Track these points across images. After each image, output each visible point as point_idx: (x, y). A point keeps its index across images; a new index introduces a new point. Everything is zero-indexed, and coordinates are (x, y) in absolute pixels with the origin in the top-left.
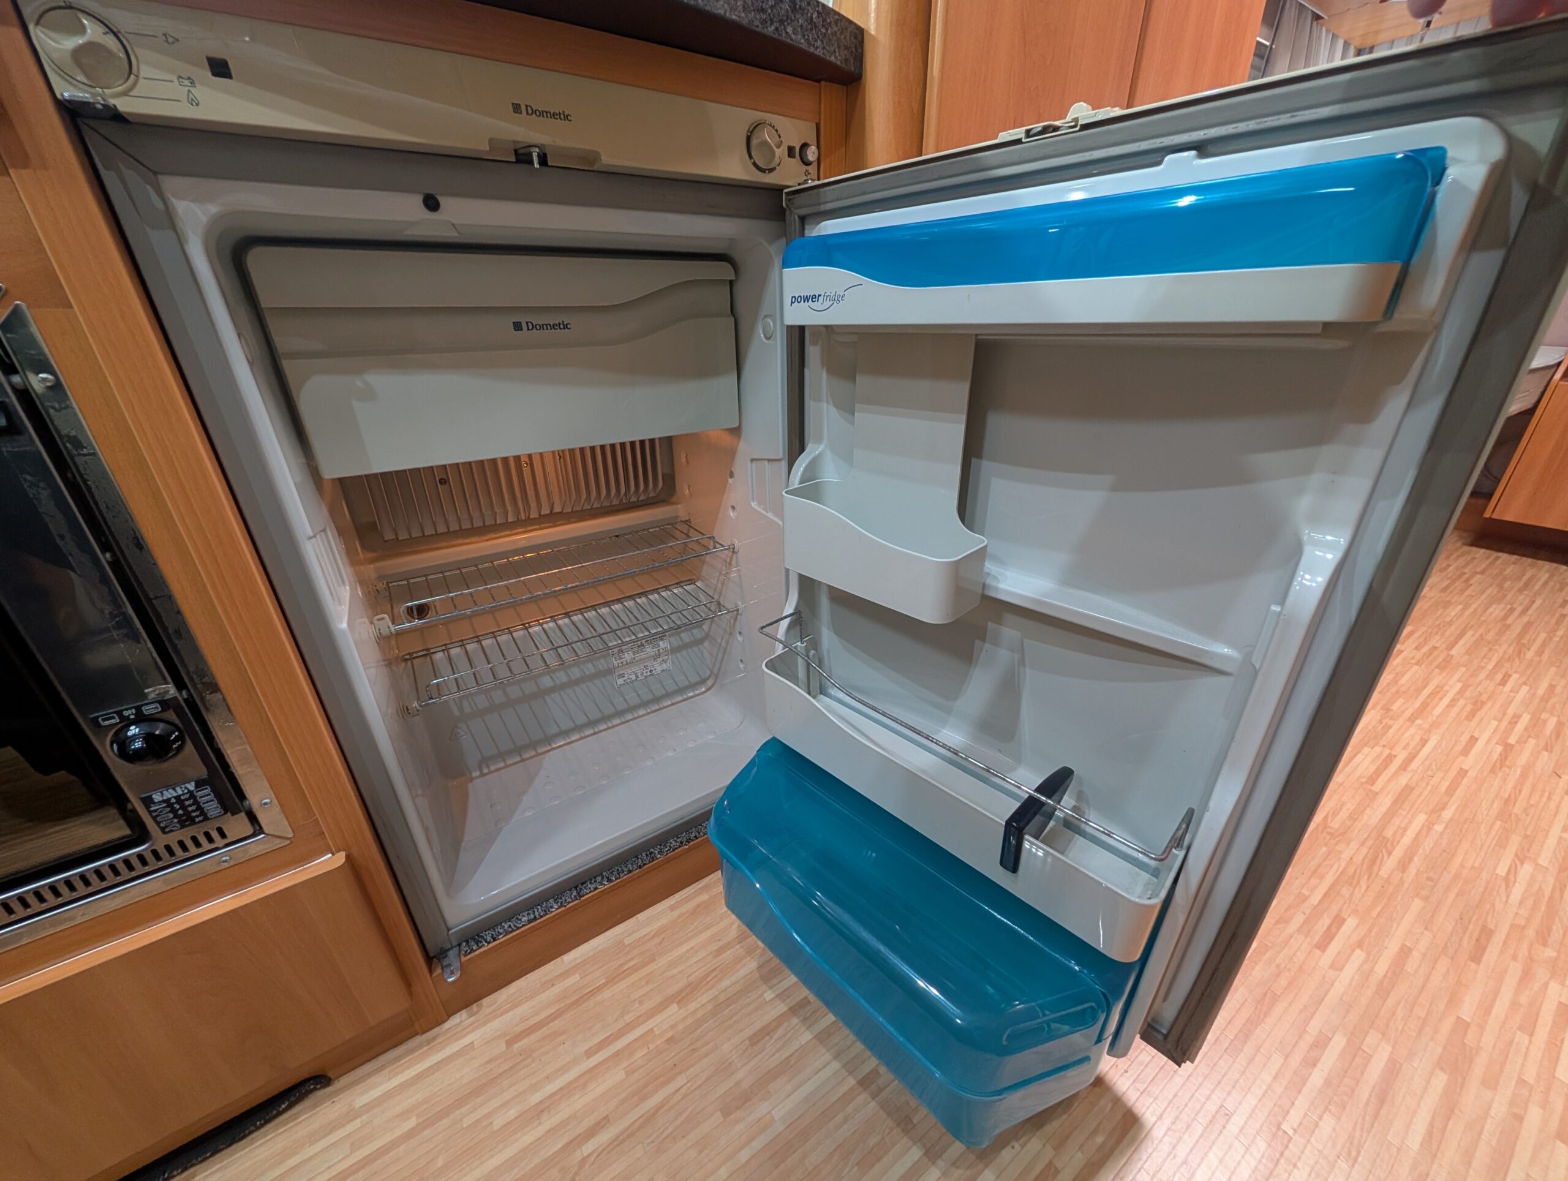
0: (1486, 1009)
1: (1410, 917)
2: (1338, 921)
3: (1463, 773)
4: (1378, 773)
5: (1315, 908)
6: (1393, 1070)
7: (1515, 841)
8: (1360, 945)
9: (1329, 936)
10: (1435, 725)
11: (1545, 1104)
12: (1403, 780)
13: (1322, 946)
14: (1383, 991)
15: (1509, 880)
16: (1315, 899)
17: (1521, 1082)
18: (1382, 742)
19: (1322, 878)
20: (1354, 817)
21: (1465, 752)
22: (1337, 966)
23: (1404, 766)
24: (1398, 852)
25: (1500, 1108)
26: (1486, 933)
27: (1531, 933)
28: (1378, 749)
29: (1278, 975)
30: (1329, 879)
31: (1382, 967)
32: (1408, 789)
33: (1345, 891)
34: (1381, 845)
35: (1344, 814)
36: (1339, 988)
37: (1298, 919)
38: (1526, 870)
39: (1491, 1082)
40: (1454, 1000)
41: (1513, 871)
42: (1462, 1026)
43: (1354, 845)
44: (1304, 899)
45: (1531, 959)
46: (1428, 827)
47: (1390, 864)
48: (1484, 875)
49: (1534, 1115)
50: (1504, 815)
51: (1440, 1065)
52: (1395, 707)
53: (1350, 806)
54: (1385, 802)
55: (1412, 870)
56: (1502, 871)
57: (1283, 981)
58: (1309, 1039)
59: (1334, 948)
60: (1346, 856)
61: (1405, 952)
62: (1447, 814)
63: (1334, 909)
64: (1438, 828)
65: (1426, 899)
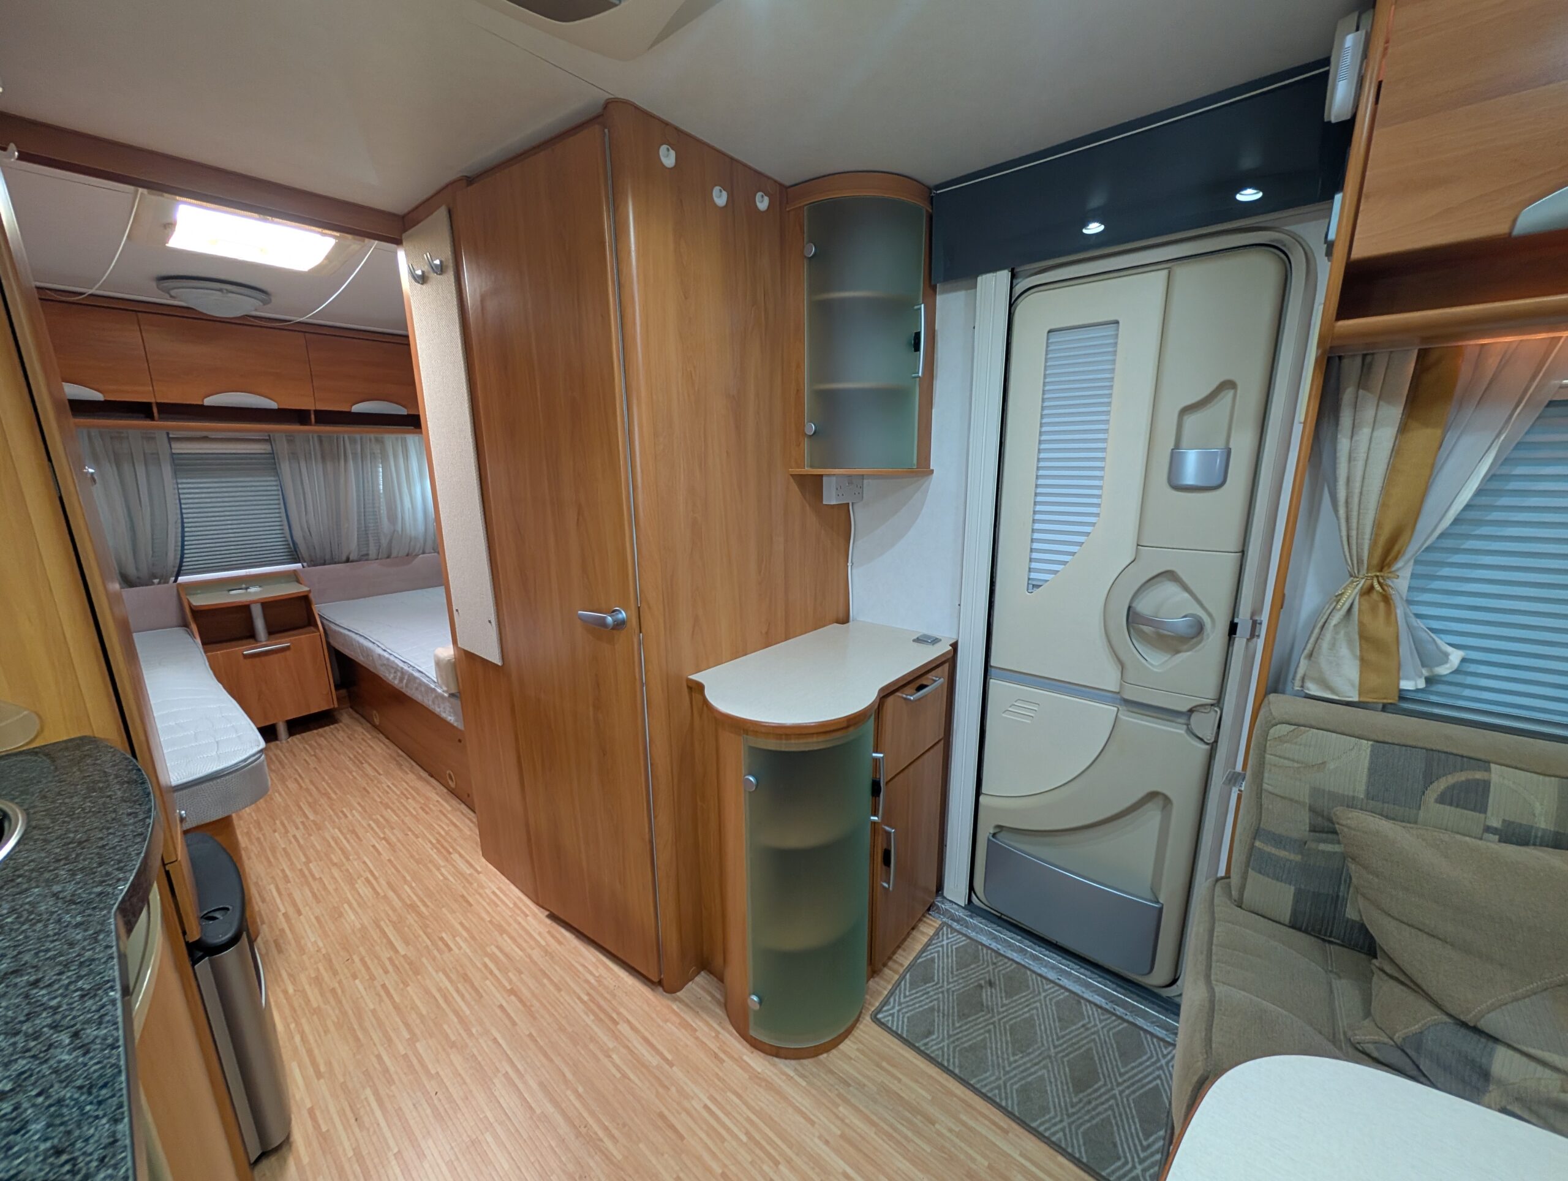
0: (488, 913)
1: (449, 915)
2: (442, 939)
3: (389, 860)
4: (374, 889)
5: (432, 944)
6: (498, 947)
7: (430, 865)
8: (454, 937)
9: (447, 945)
10: (357, 854)
11: (518, 915)
12: (383, 882)
13: (450, 950)
14: (473, 938)
15: (446, 878)
16: (429, 943)
17: (511, 916)
18: (355, 877)
19: (420, 936)
20: (394, 910)
21: (379, 854)
22: (460, 948)
23: (376, 878)
24: (419, 904)
25: (516, 926)
26: (463, 896)
27: (467, 885)
28: (359, 881)
29: (457, 970)
30: (421, 933)
31: (465, 934)
32: (389, 883)
33: (429, 930)
34: (412, 907)
35: (390, 912)
36: (468, 951)
37: (435, 952)
38: (443, 870)
39: (509, 925)
40: (482, 919)
41: (442, 875)
42: (491, 922)
43: (409, 917)
44: (427, 947)
45: (476, 891)
46: (411, 887)
47: (423, 909)
48: (441, 884)
49: (519, 919)
50: (418, 862)
51: (501, 935)
52: (335, 860)
53: (387, 908)
54: (391, 894)
55: (429, 904)
56: (441, 878)
57: (459, 968)
58: (483, 969)
59: (452, 946)
60: (413, 922)
61: (461, 924)
62: (408, 878)
63: (436, 938)
64: (414, 885)
65: (443, 906)
